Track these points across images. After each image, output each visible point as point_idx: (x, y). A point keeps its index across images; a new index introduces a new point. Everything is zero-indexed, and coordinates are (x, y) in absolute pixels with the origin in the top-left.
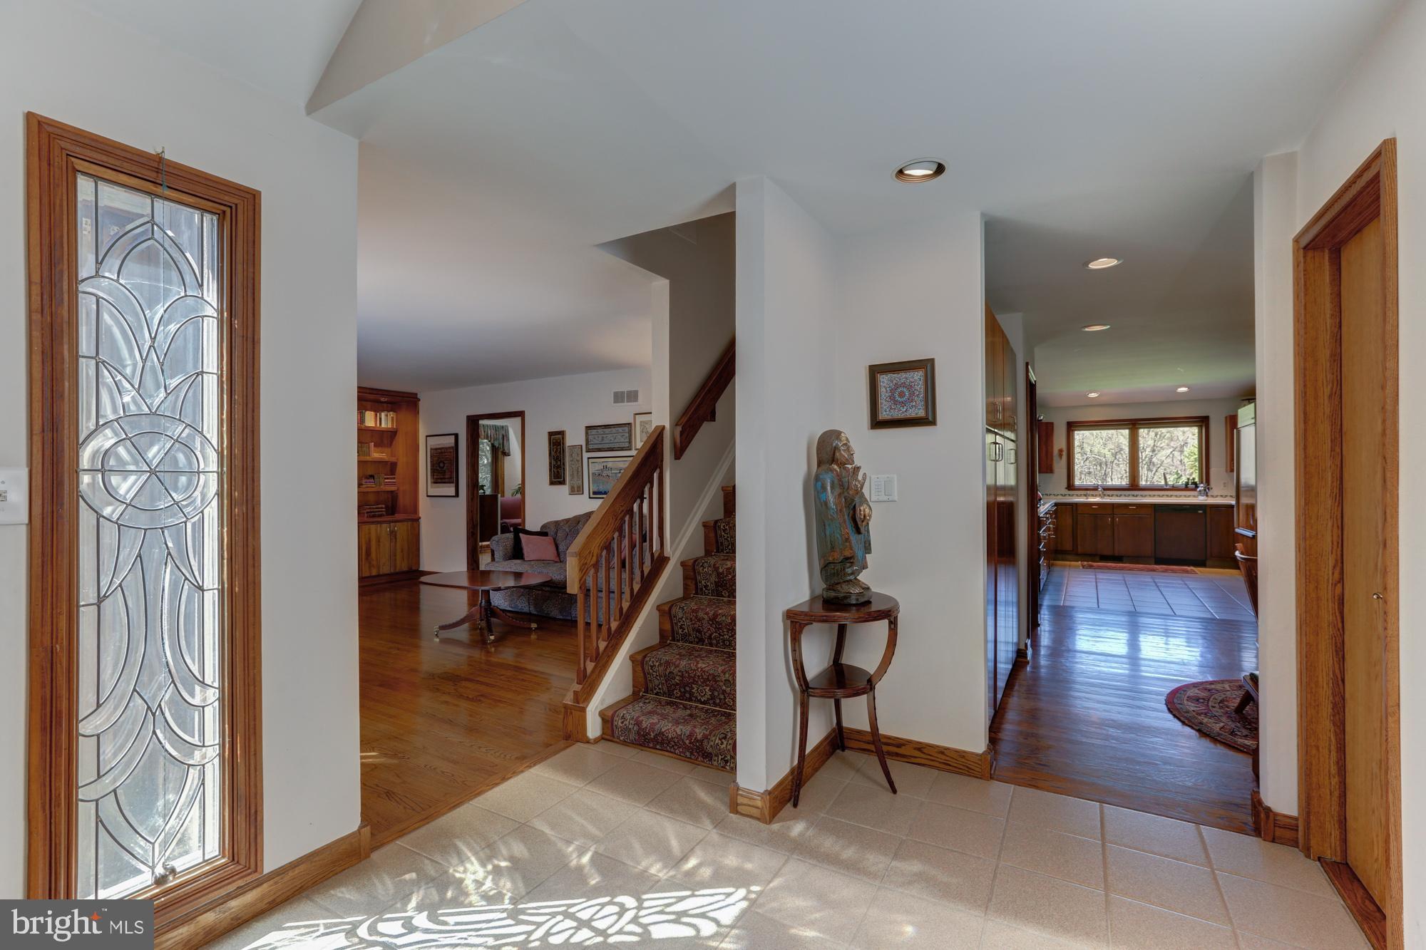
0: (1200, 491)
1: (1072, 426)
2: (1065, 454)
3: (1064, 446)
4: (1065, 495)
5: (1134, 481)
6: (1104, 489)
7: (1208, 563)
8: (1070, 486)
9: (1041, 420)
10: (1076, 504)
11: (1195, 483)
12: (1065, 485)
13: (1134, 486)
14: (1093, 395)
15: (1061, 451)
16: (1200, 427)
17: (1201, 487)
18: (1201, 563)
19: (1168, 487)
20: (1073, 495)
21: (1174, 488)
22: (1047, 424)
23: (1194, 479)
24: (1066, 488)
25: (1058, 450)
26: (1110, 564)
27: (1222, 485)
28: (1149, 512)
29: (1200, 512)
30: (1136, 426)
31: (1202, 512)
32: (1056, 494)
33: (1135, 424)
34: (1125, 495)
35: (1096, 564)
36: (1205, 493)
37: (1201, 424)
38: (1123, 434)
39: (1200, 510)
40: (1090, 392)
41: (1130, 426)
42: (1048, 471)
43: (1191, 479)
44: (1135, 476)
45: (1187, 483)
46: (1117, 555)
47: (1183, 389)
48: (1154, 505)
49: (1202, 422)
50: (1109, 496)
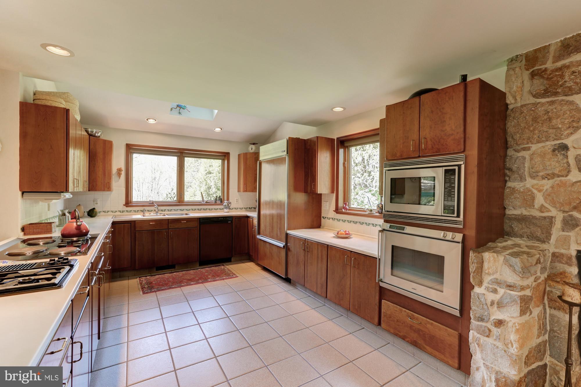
0: (225, 205)
1: (130, 149)
2: (123, 173)
3: (123, 166)
4: (123, 212)
5: (181, 198)
6: (159, 206)
7: (232, 260)
8: (128, 203)
9: (99, 137)
10: (134, 221)
12: (124, 202)
13: (180, 201)
14: (151, 121)
15: (119, 171)
16: (223, 160)
17: (225, 203)
19: (204, 203)
20: (130, 211)
21: (208, 203)
22: (105, 141)
24: (124, 205)
25: (118, 169)
26: (167, 276)
27: (236, 201)
28: (196, 224)
29: (229, 222)
30: (183, 155)
31: (230, 222)
32: (114, 210)
33: (182, 153)
34: (175, 210)
35: (154, 279)
36: (228, 207)
37: (224, 158)
38: (173, 160)
39: (229, 221)
40: (149, 119)
41: (179, 155)
42: (106, 189)
43: (218, 196)
44: (181, 194)
45: (216, 200)
46: (171, 264)
47: (218, 130)
48: (200, 218)
49: (225, 156)
50: (162, 210)
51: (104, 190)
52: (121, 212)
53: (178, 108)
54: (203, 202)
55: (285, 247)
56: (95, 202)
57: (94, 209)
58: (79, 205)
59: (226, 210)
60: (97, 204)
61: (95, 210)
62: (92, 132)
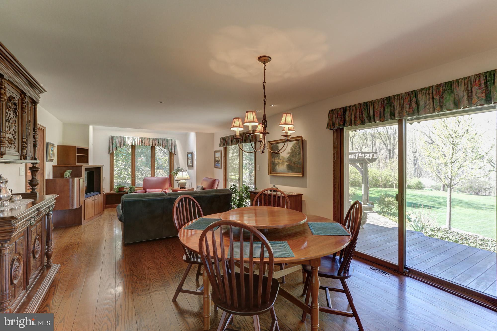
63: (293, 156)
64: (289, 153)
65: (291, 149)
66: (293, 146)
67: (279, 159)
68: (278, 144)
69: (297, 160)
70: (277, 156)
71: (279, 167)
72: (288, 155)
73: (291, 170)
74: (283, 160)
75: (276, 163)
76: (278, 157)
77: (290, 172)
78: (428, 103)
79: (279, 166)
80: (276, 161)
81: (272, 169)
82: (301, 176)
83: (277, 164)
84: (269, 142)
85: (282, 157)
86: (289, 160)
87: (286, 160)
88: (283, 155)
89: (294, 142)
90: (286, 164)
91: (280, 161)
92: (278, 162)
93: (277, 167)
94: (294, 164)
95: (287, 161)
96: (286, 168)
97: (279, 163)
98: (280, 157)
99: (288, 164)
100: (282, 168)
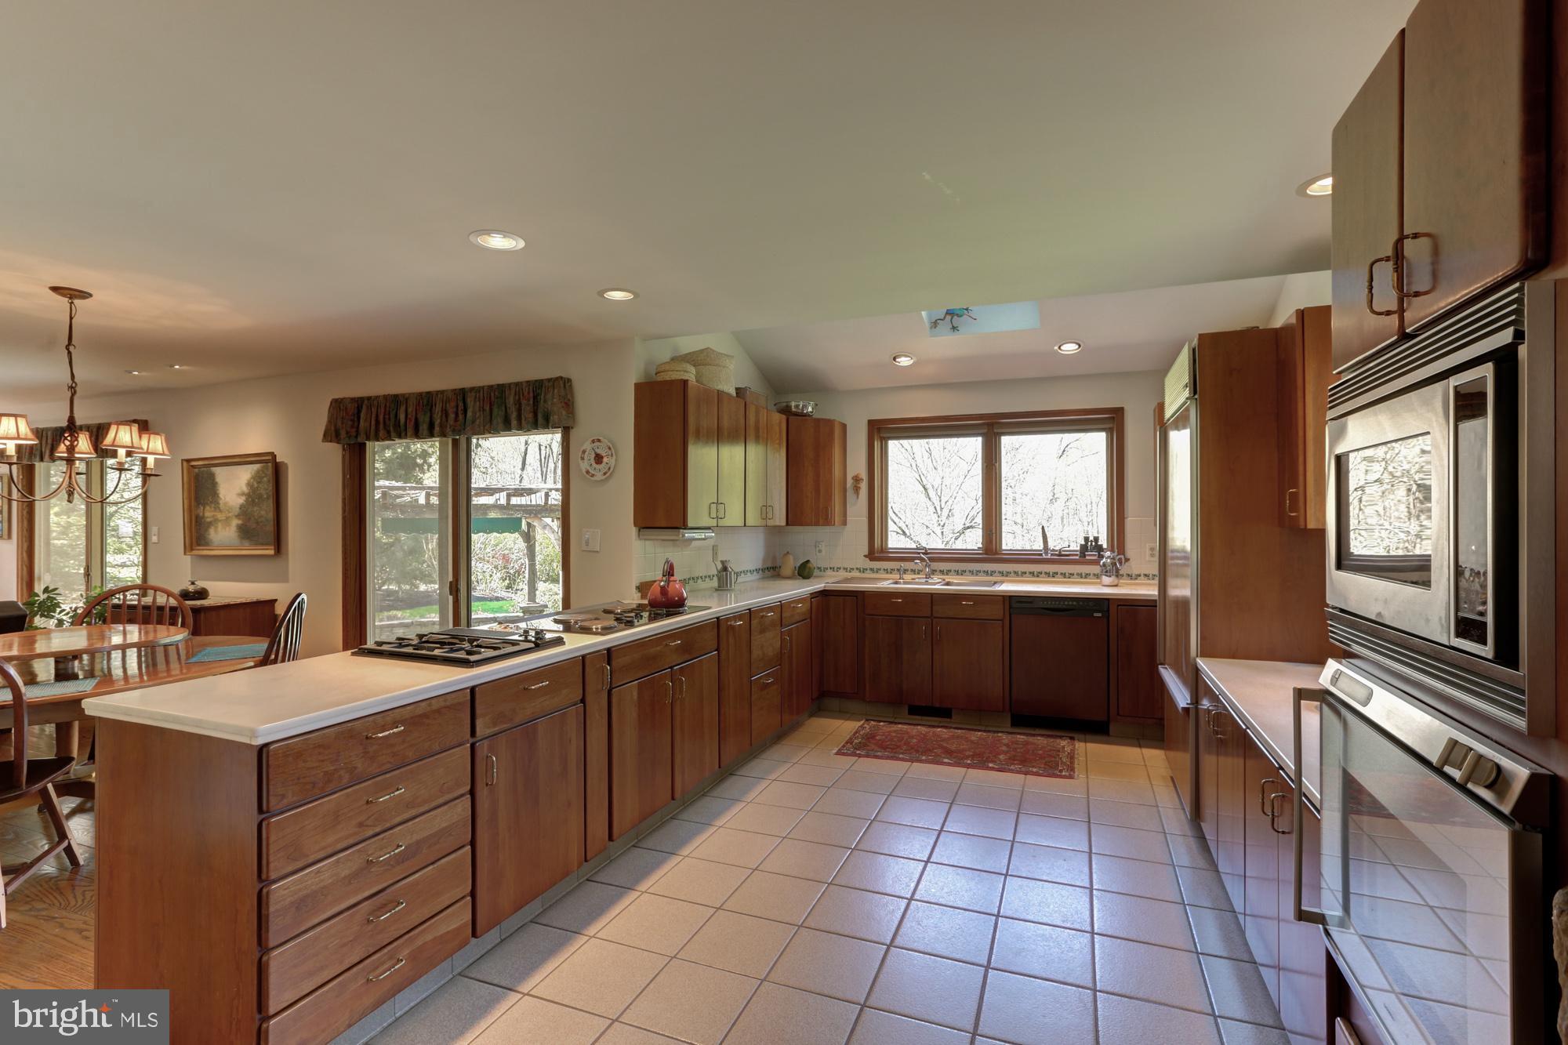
0: (1104, 565)
1: (882, 431)
2: (864, 486)
4: (865, 570)
5: (991, 541)
6: (932, 560)
7: (1112, 728)
8: (877, 552)
9: (810, 414)
10: (863, 593)
11: (1099, 548)
12: (865, 549)
13: (991, 550)
14: (904, 361)
15: (857, 479)
16: (1109, 433)
17: (1108, 558)
18: (1097, 728)
19: (1049, 556)
20: (878, 570)
21: (1062, 558)
22: (821, 422)
23: (1096, 539)
24: (865, 556)
25: (853, 478)
26: (917, 730)
27: (1148, 552)
28: (997, 612)
29: (1096, 615)
30: (995, 431)
31: (1100, 615)
32: (849, 566)
33: (990, 426)
34: (971, 572)
35: (889, 729)
36: (1114, 570)
37: (1111, 425)
38: (972, 446)
39: (1098, 611)
40: (899, 356)
41: (985, 431)
42: (821, 521)
43: (1091, 538)
44: (991, 531)
45: (1084, 548)
46: (937, 705)
47: (1070, 348)
48: (1010, 597)
49: (1111, 421)
50: (942, 572)
51: (817, 524)
52: (860, 571)
53: (948, 318)
54: (1046, 553)
55: (1192, 713)
56: (817, 549)
57: (808, 561)
58: (788, 553)
59: (1106, 580)
60: (820, 551)
61: (809, 565)
62: (797, 406)
63: (253, 501)
64: (243, 494)
65: (249, 484)
66: (253, 478)
67: (217, 508)
68: (214, 469)
69: (263, 513)
70: (211, 502)
71: (216, 531)
72: (241, 500)
73: (248, 538)
74: (229, 512)
75: (208, 520)
76: (213, 505)
77: (246, 543)
78: (478, 414)
79: (216, 528)
80: (208, 513)
81: (196, 535)
82: (272, 552)
83: (210, 523)
84: (188, 461)
85: (226, 504)
86: (244, 512)
87: (236, 514)
88: (227, 499)
89: (256, 467)
90: (235, 522)
91: (220, 516)
92: (213, 516)
93: (212, 531)
94: (257, 523)
95: (238, 516)
96: (236, 534)
97: (216, 520)
98: (218, 503)
99: (240, 522)
100: (224, 535)
